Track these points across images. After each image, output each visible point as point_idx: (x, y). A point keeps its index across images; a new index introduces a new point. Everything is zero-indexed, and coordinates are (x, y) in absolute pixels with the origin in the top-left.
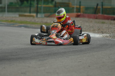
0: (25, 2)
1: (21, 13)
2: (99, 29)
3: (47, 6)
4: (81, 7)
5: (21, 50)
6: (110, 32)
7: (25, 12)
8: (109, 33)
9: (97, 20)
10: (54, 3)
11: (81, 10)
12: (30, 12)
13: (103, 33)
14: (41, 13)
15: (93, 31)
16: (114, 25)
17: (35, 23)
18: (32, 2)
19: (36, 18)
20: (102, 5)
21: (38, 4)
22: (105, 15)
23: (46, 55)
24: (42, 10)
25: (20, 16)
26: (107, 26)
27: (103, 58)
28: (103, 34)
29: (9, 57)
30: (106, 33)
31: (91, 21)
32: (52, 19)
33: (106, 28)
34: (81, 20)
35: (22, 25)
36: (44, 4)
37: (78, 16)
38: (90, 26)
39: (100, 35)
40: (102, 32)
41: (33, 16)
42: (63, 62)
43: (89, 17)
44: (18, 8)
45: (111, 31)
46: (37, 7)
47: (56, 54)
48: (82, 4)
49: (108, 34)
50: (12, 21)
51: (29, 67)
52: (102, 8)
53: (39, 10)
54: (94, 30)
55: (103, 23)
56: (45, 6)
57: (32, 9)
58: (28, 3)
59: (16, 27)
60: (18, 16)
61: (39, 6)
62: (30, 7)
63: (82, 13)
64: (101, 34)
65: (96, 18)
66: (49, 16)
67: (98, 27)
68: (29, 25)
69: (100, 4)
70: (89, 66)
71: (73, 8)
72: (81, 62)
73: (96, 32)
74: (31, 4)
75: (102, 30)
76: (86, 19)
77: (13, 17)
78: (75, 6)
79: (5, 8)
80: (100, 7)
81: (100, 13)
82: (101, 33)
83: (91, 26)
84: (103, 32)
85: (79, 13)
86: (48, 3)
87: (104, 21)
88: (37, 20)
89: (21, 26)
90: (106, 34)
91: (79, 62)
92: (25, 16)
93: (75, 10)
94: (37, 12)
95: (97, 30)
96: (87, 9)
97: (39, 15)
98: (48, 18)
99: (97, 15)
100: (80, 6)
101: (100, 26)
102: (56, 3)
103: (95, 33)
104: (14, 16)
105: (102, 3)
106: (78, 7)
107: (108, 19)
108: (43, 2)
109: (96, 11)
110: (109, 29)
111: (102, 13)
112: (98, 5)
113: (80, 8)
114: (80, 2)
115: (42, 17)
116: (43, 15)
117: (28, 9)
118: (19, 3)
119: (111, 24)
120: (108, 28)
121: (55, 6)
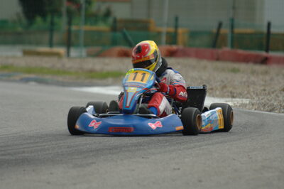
0: (39, 20)
1: (28, 48)
2: (225, 87)
3: (94, 28)
4: (180, 30)
5: (29, 141)
6: (252, 94)
7: (39, 43)
8: (248, 96)
9: (219, 64)
10: (110, 20)
11: (180, 38)
12: (51, 44)
13: (233, 97)
14: (77, 45)
15: (210, 91)
16: (261, 77)
17: (64, 72)
18: (56, 20)
19: (65, 60)
20: (232, 27)
21: (70, 23)
22: (240, 52)
23: (91, 151)
24: (82, 40)
25: (26, 53)
26: (244, 79)
27: (234, 159)
28: (234, 99)
30: (240, 95)
31: (205, 68)
32: (107, 60)
33: (241, 83)
34: (178, 64)
35: (32, 76)
36: (86, 23)
37: (171, 54)
38: (201, 79)
39: (227, 102)
40: (231, 93)
41: (58, 55)
42: (133, 170)
43: (199, 56)
44: (19, 34)
45: (253, 92)
46: (69, 32)
47: (116, 149)
48: (180, 22)
49: (247, 98)
50: (5, 67)
51: (49, 183)
52: (232, 32)
53: (73, 39)
54: (212, 89)
55: (234, 71)
56: (88, 27)
57: (56, 37)
58: (45, 20)
59: (14, 81)
60: (19, 54)
61: (74, 28)
62: (52, 30)
63: (181, 47)
64: (230, 99)
65: (218, 59)
66: (98, 55)
67: (222, 81)
68: (48, 77)
69: (226, 23)
70: (200, 181)
71: (159, 33)
72: (179, 169)
73: (218, 93)
74: (52, 23)
75: (231, 89)
76: (192, 61)
77: (7, 57)
78: (164, 29)
80: (225, 30)
81: (226, 45)
82: (228, 97)
83: (204, 78)
84: (235, 95)
85: (174, 47)
86: (96, 22)
87: (236, 65)
88: (68, 63)
89: (27, 80)
90: (243, 98)
92: (39, 54)
93: (164, 39)
94: (69, 44)
95: (219, 88)
96: (193, 35)
97: (74, 52)
98: (96, 60)
99: (220, 51)
101: (227, 79)
102: (115, 21)
103: (213, 96)
104: (10, 54)
105: (232, 20)
106: (172, 30)
107: (246, 60)
108: (83, 18)
109: (216, 40)
110: (248, 86)
111: (233, 46)
112: (220, 25)
113: (176, 32)
114: (177, 19)
115: (80, 57)
116: (84, 52)
117: (46, 37)
118: (24, 21)
119: (253, 72)
120: (246, 84)
121: (114, 29)
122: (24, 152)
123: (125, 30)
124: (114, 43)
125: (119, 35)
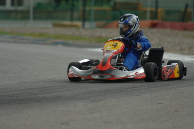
0: (63, 3)
1: (57, 22)
2: (191, 48)
3: (101, 8)
4: (159, 10)
7: (63, 19)
9: (186, 33)
10: (112, 3)
11: (159, 15)
12: (72, 19)
14: (89, 20)
15: (181, 51)
18: (75, 3)
19: (81, 30)
21: (84, 5)
23: (102, 92)
24: (92, 16)
25: (55, 25)
29: (39, 95)
31: (177, 35)
32: (110, 30)
34: (159, 32)
35: (60, 41)
36: (95, 5)
37: (154, 26)
38: (175, 43)
39: (192, 58)
43: (173, 28)
44: (50, 12)
46: (84, 11)
47: (119, 90)
48: (160, 4)
50: (41, 35)
54: (182, 49)
56: (97, 8)
57: (76, 14)
58: (67, 3)
60: (50, 26)
61: (87, 8)
62: (72, 10)
63: (160, 21)
65: (185, 29)
66: (103, 27)
67: (189, 44)
68: (70, 42)
69: (191, 5)
70: (177, 111)
71: (145, 12)
72: (162, 103)
73: (186, 52)
74: (73, 5)
76: (168, 31)
77: (42, 28)
78: (149, 9)
79: (28, 12)
80: (190, 9)
81: (191, 20)
82: (193, 54)
85: (155, 21)
86: (102, 4)
88: (84, 32)
89: (56, 44)
91: (159, 103)
92: (64, 26)
93: (148, 15)
94: (84, 19)
95: (187, 48)
96: (168, 13)
97: (87, 25)
98: (103, 30)
99: (187, 24)
100: (157, 7)
101: (192, 42)
102: (115, 3)
103: (183, 54)
104: (44, 26)
106: (154, 9)
108: (93, 1)
109: (184, 17)
112: (187, 6)
113: (157, 11)
114: (157, 2)
115: (92, 28)
116: (94, 24)
118: (54, 3)
121: (114, 9)
122: (56, 92)
123: (122, 10)
124: (115, 18)
125: (118, 13)
